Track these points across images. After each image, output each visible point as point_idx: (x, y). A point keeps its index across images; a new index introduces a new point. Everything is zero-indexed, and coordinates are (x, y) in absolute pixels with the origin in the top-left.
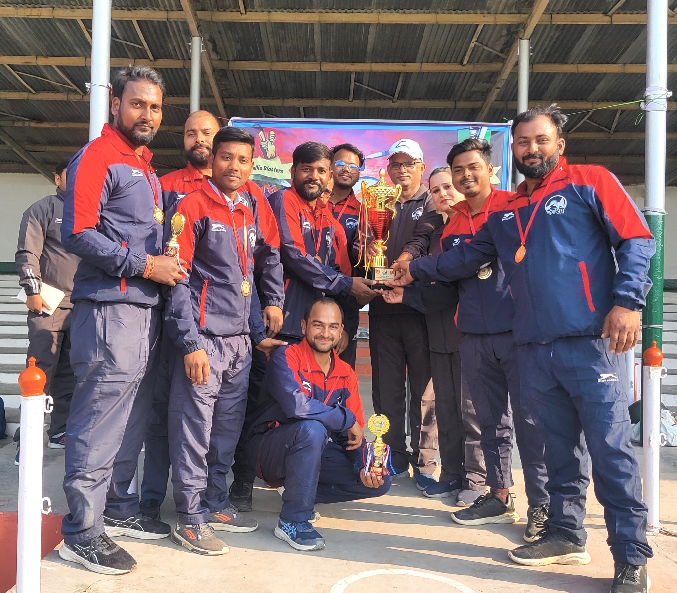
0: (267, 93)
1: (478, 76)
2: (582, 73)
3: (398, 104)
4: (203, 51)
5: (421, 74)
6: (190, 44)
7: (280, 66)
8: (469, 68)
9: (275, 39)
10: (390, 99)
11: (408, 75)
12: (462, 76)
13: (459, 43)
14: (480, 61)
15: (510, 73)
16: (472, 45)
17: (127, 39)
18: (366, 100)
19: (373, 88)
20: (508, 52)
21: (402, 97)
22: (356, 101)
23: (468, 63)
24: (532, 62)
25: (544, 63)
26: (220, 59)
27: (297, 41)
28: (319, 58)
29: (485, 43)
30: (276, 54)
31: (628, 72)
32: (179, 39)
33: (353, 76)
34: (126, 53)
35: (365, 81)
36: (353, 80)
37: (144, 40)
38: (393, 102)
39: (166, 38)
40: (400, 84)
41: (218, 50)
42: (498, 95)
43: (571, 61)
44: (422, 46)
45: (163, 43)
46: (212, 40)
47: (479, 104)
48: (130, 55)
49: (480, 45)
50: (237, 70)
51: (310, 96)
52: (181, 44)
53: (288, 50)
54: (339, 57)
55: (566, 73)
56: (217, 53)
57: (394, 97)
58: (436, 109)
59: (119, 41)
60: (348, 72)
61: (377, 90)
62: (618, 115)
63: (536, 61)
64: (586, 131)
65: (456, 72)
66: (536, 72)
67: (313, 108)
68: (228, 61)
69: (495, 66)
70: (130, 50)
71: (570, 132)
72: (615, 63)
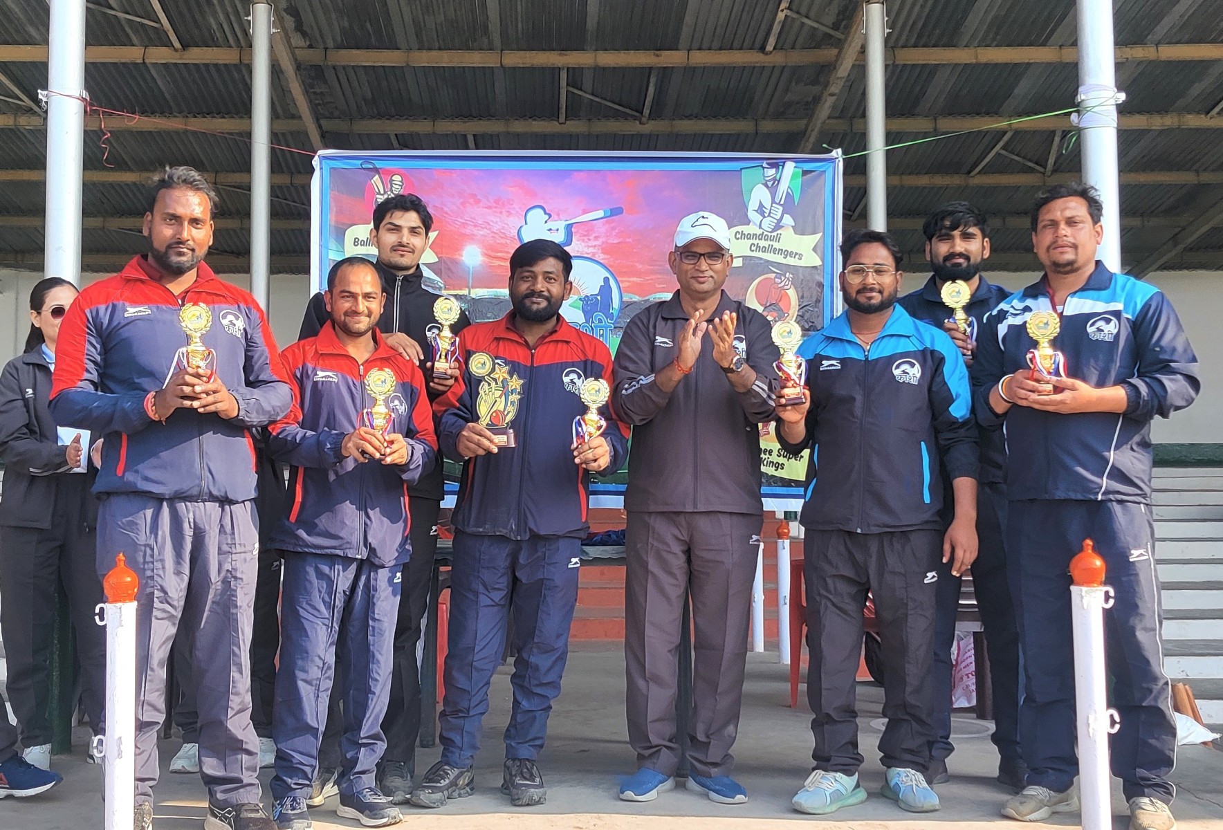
0: (402, 108)
1: (796, 72)
2: (986, 65)
3: (650, 127)
4: (274, 30)
5: (690, 71)
6: (250, 18)
7: (424, 59)
8: (778, 59)
9: (414, 7)
10: (635, 118)
11: (665, 72)
12: (766, 74)
13: (757, 10)
14: (798, 45)
15: (853, 65)
16: (781, 16)
17: (129, 10)
18: (589, 120)
19: (602, 98)
20: (848, 28)
21: (656, 113)
22: (572, 122)
23: (774, 48)
24: (890, 45)
25: (915, 46)
26: (310, 47)
27: (455, 11)
28: (497, 42)
29: (803, 10)
30: (417, 36)
31: (1068, 61)
32: (230, 10)
33: (564, 75)
34: (128, 35)
35: (588, 84)
36: (563, 83)
37: (161, 11)
38: (640, 123)
39: (206, 8)
40: (651, 90)
41: (305, 28)
42: (834, 107)
43: (965, 44)
44: (689, 19)
45: (198, 16)
46: (293, 11)
47: (802, 124)
48: (135, 40)
49: (795, 16)
50: (344, 67)
51: (486, 113)
52: (232, 18)
53: (439, 28)
54: (535, 42)
55: (956, 65)
56: (304, 34)
57: (642, 113)
58: (721, 134)
59: (113, 13)
60: (553, 68)
61: (609, 101)
62: (1057, 139)
63: (901, 42)
64: (1001, 172)
65: (754, 67)
66: (902, 63)
67: (491, 135)
68: (326, 49)
69: (829, 53)
70: (136, 32)
71: (972, 174)
72: (1044, 44)
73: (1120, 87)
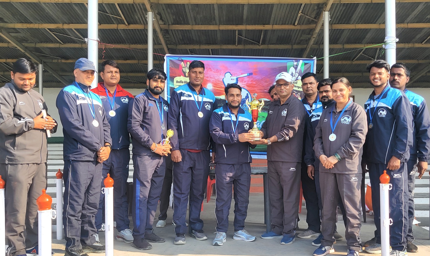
0: (191, 41)
1: (304, 32)
2: (358, 29)
3: (262, 47)
4: (154, 20)
5: (273, 31)
6: (147, 16)
7: (197, 27)
8: (298, 27)
9: (194, 12)
10: (257, 44)
11: (266, 31)
12: (295, 32)
13: (292, 13)
14: (304, 23)
15: (320, 29)
16: (299, 15)
17: (113, 13)
18: (244, 45)
19: (248, 39)
20: (319, 18)
21: (264, 43)
22: (240, 46)
23: (297, 24)
24: (331, 23)
25: (338, 23)
26: (164, 24)
27: (206, 14)
28: (218, 22)
29: (306, 13)
30: (195, 21)
31: (382, 28)
32: (141, 14)
33: (237, 32)
34: (112, 21)
35: (244, 34)
36: (237, 34)
37: (122, 14)
38: (259, 46)
39: (134, 12)
40: (262, 36)
41: (163, 19)
42: (314, 41)
43: (352, 23)
44: (273, 16)
45: (132, 15)
46: (159, 14)
47: (305, 46)
48: (115, 22)
49: (303, 15)
50: (174, 30)
51: (215, 43)
52: (142, 16)
53: (201, 18)
54: (229, 22)
55: (350, 29)
56: (163, 21)
57: (259, 43)
58: (282, 49)
59: (108, 14)
60: (234, 30)
61: (250, 39)
62: (378, 51)
63: (334, 23)
64: (362, 60)
65: (292, 30)
66: (334, 28)
67: (216, 49)
68: (169, 25)
69: (312, 26)
70: (115, 20)
71: (354, 60)
72: (375, 23)
73: (397, 37)
